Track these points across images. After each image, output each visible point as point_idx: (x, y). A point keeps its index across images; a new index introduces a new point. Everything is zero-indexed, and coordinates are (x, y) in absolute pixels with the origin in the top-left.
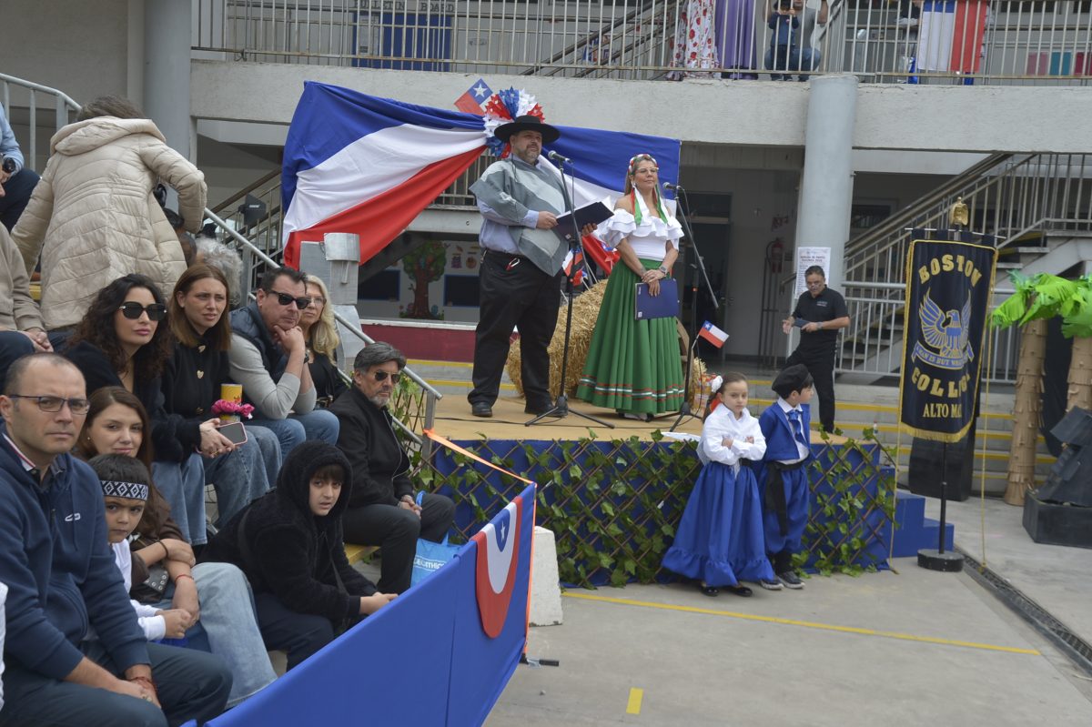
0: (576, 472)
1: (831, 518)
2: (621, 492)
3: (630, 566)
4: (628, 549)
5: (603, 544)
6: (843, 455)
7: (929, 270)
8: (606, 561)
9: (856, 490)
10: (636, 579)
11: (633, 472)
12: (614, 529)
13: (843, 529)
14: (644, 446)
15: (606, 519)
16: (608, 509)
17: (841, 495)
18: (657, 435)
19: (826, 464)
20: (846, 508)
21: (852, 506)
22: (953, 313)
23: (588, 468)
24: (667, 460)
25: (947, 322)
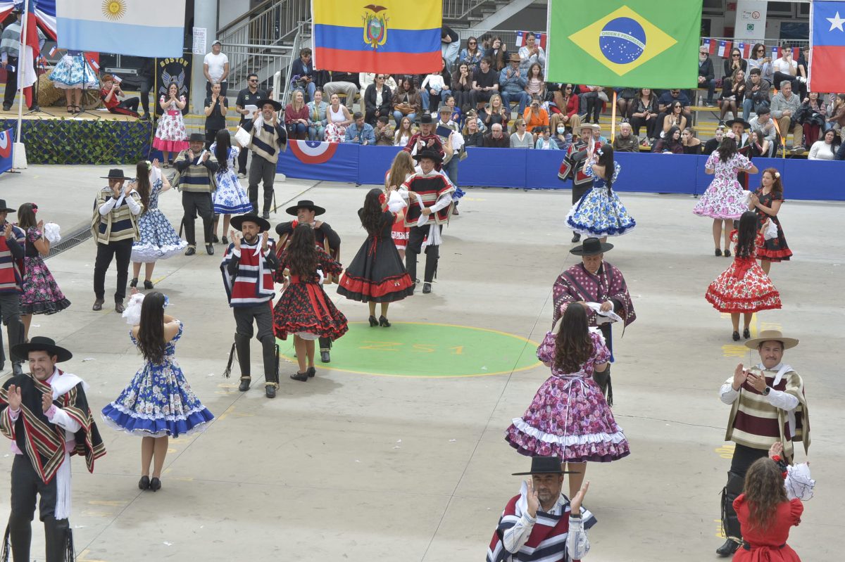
0: (35, 129)
1: (130, 146)
2: (51, 135)
3: (55, 159)
4: (54, 153)
5: (46, 152)
6: (135, 125)
7: (164, 62)
8: (46, 156)
9: (140, 137)
10: (57, 163)
11: (55, 130)
12: (49, 147)
13: (135, 150)
14: (59, 121)
15: (47, 144)
16: (46, 141)
17: (134, 139)
18: (63, 118)
19: (128, 128)
20: (136, 142)
21: (138, 143)
22: (174, 77)
23: (39, 128)
24: (67, 126)
25: (172, 80)
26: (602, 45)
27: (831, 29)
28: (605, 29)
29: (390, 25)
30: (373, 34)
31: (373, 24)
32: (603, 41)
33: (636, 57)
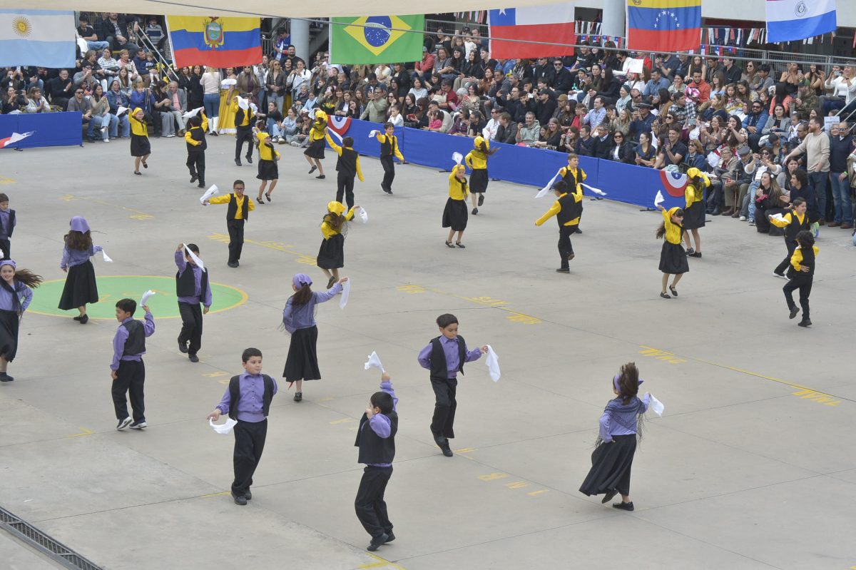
26: (366, 34)
27: (500, 13)
28: (367, 22)
29: (225, 29)
30: (212, 37)
31: (210, 29)
32: (367, 30)
33: (386, 41)
